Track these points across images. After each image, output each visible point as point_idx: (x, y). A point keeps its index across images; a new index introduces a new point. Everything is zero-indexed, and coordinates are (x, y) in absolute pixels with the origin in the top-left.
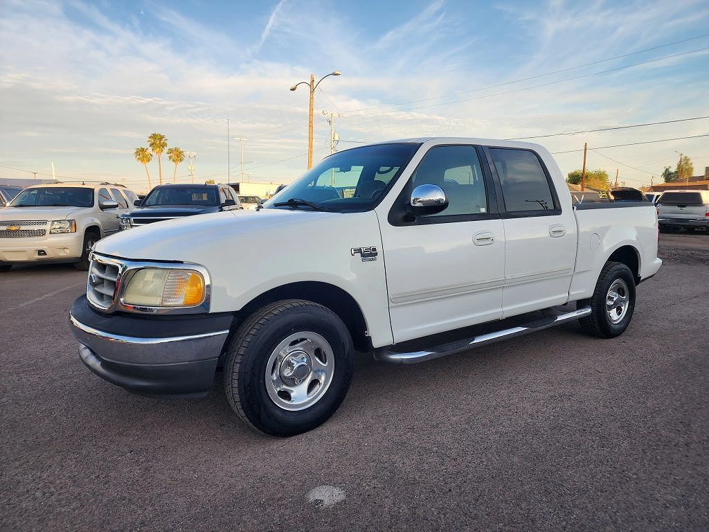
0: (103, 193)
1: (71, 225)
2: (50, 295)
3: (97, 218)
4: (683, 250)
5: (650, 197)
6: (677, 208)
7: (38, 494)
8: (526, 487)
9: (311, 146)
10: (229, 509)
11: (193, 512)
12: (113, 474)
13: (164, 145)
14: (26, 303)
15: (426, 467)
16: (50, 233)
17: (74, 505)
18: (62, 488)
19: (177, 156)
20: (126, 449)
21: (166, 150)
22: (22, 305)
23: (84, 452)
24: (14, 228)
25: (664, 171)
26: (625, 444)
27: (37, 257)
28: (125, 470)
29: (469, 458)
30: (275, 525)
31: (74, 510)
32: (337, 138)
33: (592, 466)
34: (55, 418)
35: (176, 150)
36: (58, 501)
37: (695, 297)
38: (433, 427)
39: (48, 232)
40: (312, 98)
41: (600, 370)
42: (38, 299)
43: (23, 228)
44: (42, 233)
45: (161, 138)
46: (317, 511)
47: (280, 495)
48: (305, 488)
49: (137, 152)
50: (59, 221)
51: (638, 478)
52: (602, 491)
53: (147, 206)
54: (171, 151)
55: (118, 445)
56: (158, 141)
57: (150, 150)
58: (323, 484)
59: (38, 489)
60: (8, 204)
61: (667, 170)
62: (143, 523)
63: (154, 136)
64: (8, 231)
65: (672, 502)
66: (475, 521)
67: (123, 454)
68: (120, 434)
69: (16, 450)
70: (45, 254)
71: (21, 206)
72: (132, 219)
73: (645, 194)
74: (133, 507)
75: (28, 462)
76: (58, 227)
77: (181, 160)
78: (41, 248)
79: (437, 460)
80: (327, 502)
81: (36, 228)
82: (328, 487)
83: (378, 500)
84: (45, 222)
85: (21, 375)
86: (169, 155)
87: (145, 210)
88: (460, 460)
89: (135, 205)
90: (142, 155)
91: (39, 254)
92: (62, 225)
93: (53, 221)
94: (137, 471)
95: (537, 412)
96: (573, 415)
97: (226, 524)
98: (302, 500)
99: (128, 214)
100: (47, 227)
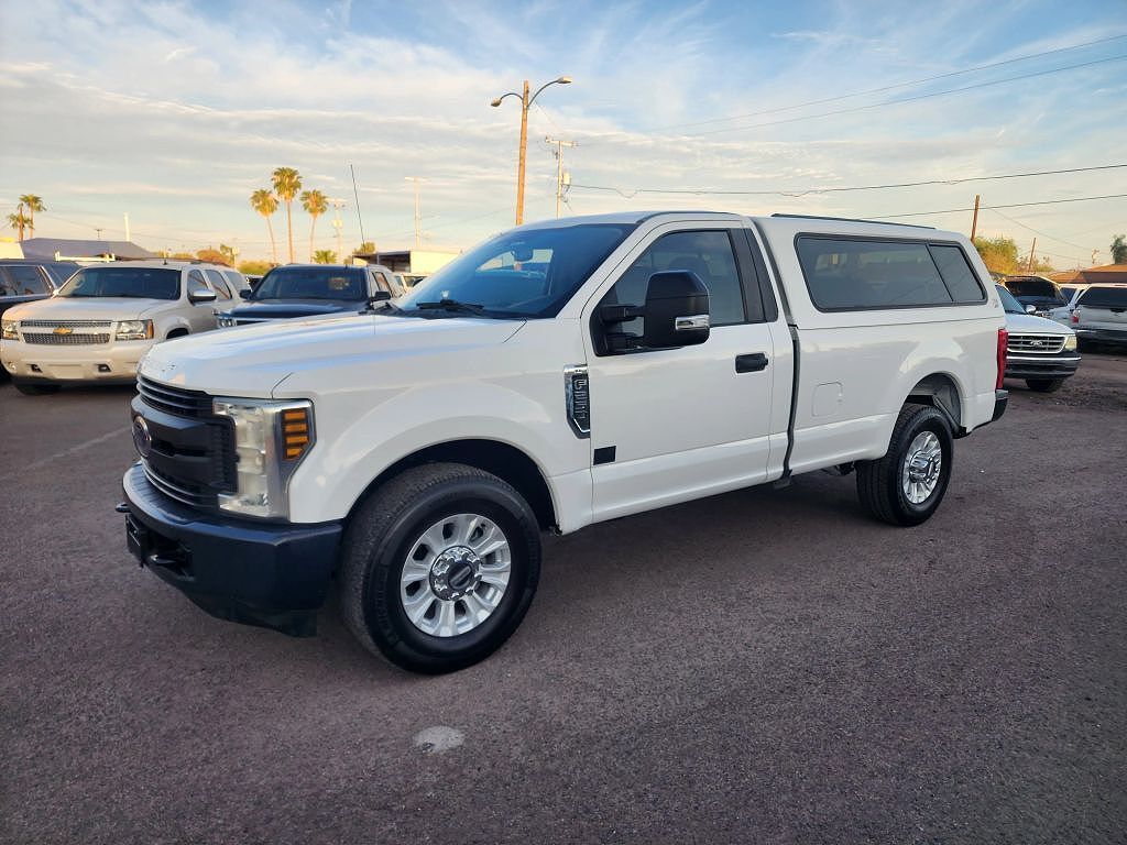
0: (195, 277)
1: (146, 326)
2: (114, 434)
3: (184, 316)
4: (1103, 386)
5: (1069, 293)
6: (1108, 314)
7: (83, 718)
8: (700, 741)
9: (521, 197)
10: (315, 749)
11: (270, 751)
12: (177, 697)
13: (297, 186)
14: (80, 447)
15: (580, 708)
16: (117, 339)
17: (125, 733)
18: (111, 712)
19: (316, 203)
20: (197, 667)
21: (299, 193)
22: (74, 450)
23: (143, 668)
24: (64, 331)
25: (1112, 242)
26: (859, 692)
27: (97, 374)
28: (192, 694)
29: (640, 700)
30: (369, 771)
31: (125, 740)
32: (567, 182)
33: (798, 718)
34: (110, 620)
35: (316, 194)
36: (106, 727)
37: (1080, 470)
38: (606, 655)
39: (112, 338)
40: (524, 120)
41: (875, 582)
42: (97, 441)
43: (77, 331)
44: (105, 339)
45: (292, 174)
46: (424, 757)
47: (381, 736)
48: (415, 729)
49: (255, 196)
50: (129, 322)
51: (854, 737)
52: (796, 752)
53: (259, 300)
54: (307, 196)
55: (187, 660)
56: (287, 180)
57: (275, 194)
58: (440, 724)
59: (83, 711)
60: (56, 292)
61: (1118, 240)
62: (206, 760)
63: (281, 172)
64: (55, 334)
65: (882, 770)
66: (618, 780)
67: (193, 673)
68: (192, 645)
69: (57, 662)
70: (108, 370)
71: (74, 295)
72: (235, 320)
73: (1059, 287)
74: (197, 740)
75: (72, 676)
76: (127, 330)
77: (322, 211)
78: (102, 361)
79: (597, 700)
80: (438, 747)
81: (96, 331)
82: (444, 728)
83: (504, 749)
84: (108, 323)
85: (69, 557)
86: (304, 202)
87: (257, 305)
88: (627, 702)
89: (241, 296)
90: (262, 200)
91: (100, 370)
92: (134, 328)
93: (120, 322)
94: (207, 696)
95: (758, 641)
96: (805, 648)
97: (308, 766)
98: (408, 742)
99: (229, 312)
100: (112, 330)
